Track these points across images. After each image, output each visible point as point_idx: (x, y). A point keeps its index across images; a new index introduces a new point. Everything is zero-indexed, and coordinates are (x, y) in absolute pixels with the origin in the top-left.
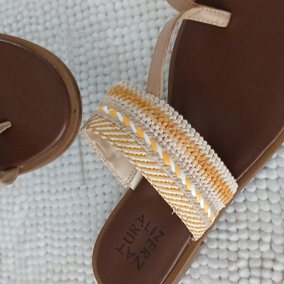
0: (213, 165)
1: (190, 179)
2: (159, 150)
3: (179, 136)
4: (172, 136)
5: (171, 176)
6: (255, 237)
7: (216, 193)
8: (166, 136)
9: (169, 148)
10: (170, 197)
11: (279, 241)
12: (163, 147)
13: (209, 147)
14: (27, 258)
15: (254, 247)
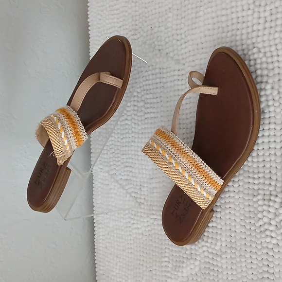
0: (204, 169)
1: (190, 176)
2: (173, 162)
3: (184, 155)
4: (180, 155)
5: (180, 174)
6: (267, 182)
7: (207, 184)
8: (177, 154)
9: (178, 161)
10: (181, 185)
11: (279, 185)
12: (175, 160)
13: (201, 160)
14: (154, 188)
15: (266, 188)
